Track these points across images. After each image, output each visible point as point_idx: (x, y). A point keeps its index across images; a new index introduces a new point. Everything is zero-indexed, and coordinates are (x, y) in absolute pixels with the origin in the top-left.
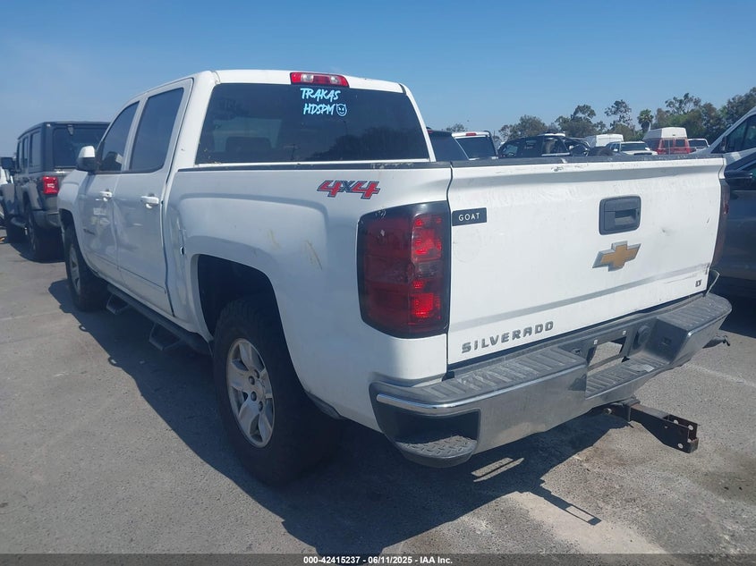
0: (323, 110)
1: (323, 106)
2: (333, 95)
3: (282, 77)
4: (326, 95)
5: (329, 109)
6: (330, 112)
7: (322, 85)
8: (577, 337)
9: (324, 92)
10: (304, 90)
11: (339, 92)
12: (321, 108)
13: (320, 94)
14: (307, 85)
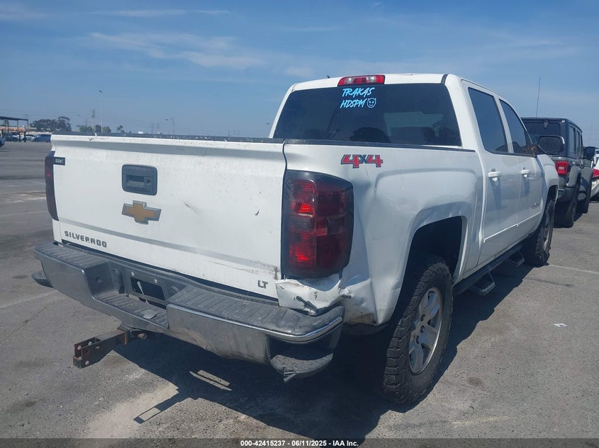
0: (356, 104)
1: (356, 101)
2: (367, 92)
3: (333, 83)
4: (362, 92)
5: (361, 103)
6: (361, 105)
7: (360, 84)
8: (122, 263)
9: (360, 90)
10: (345, 90)
11: (374, 88)
12: (354, 103)
13: (358, 92)
14: (348, 86)
